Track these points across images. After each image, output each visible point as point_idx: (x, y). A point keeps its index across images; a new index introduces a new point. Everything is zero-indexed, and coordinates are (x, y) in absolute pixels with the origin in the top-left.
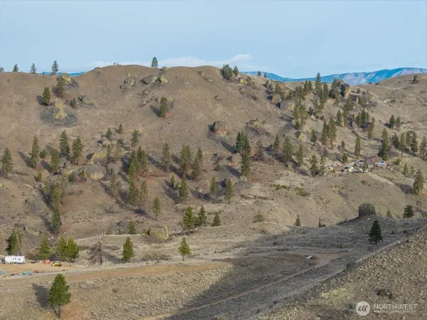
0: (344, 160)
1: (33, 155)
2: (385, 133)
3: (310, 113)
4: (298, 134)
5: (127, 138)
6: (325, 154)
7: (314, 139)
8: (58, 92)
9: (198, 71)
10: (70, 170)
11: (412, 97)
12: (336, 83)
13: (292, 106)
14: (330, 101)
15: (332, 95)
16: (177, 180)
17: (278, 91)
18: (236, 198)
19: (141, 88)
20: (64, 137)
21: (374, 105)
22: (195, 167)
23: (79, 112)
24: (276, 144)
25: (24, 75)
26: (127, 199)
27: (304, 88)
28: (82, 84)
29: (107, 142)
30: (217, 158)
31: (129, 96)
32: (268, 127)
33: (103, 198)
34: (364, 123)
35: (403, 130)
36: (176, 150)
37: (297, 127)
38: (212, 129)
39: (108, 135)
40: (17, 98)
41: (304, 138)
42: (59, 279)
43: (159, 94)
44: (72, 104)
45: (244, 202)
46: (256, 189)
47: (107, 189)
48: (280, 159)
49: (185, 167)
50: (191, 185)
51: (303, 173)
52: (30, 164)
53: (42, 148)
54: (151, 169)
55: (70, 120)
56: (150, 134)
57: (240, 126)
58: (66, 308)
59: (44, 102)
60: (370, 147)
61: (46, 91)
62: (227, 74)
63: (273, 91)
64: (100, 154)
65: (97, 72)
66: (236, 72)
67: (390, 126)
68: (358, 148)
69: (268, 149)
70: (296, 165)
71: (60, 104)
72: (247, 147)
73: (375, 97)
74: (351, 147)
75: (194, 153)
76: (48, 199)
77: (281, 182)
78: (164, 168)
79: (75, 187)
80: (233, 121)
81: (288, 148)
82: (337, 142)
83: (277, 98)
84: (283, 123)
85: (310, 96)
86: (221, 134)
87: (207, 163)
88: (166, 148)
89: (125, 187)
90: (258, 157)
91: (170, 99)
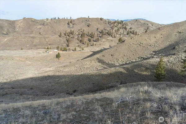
0: (120, 35)
1: (66, 33)
2: (129, 30)
3: (116, 26)
4: (113, 30)
5: (82, 31)
6: (117, 34)
7: (116, 31)
8: (71, 22)
9: (96, 19)
10: (72, 36)
11: (135, 24)
12: (121, 21)
13: (112, 25)
14: (120, 24)
15: (120, 23)
16: (90, 38)
17: (110, 22)
18: (100, 41)
19: (85, 22)
20: (71, 30)
21: (128, 25)
22: (93, 35)
23: (74, 26)
24: (108, 32)
25: (65, 19)
26: (81, 41)
27: (115, 22)
28: (75, 21)
29: (79, 31)
30: (98, 34)
31: (83, 23)
32: (108, 29)
33: (77, 41)
34: (125, 28)
35: (132, 30)
36: (90, 33)
37: (113, 29)
38: (97, 29)
39: (79, 30)
40: (64, 23)
41: (114, 31)
42: (59, 53)
43: (88, 23)
44: (73, 24)
45: (101, 42)
46: (104, 40)
47: (78, 39)
48: (109, 34)
49: (92, 36)
50: (92, 39)
51: (113, 37)
52: (65, 35)
53: (67, 32)
54: (86, 36)
55: (73, 27)
56: (86, 30)
57: (102, 29)
58: (60, 58)
59: (68, 24)
60: (125, 33)
61: (69, 22)
62: (101, 19)
63: (109, 22)
64: (77, 33)
65: (78, 19)
66: (103, 19)
67: (130, 29)
68: (123, 33)
69: (107, 33)
70: (112, 36)
71: (71, 24)
72: (103, 33)
73: (128, 24)
74: (122, 33)
75: (93, 33)
76: (68, 41)
77: (108, 39)
78: (88, 36)
79: (72, 39)
80: (101, 28)
81: (110, 33)
82: (120, 32)
83: (110, 24)
84: (110, 28)
85: (116, 23)
86: (99, 30)
87: (96, 35)
88: (89, 32)
89: (81, 39)
90: (105, 34)
91: (90, 24)
